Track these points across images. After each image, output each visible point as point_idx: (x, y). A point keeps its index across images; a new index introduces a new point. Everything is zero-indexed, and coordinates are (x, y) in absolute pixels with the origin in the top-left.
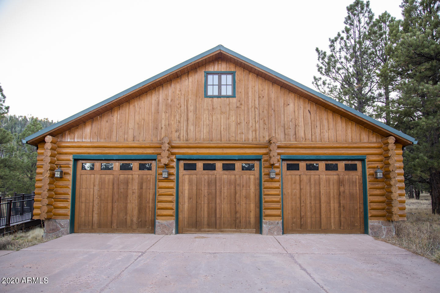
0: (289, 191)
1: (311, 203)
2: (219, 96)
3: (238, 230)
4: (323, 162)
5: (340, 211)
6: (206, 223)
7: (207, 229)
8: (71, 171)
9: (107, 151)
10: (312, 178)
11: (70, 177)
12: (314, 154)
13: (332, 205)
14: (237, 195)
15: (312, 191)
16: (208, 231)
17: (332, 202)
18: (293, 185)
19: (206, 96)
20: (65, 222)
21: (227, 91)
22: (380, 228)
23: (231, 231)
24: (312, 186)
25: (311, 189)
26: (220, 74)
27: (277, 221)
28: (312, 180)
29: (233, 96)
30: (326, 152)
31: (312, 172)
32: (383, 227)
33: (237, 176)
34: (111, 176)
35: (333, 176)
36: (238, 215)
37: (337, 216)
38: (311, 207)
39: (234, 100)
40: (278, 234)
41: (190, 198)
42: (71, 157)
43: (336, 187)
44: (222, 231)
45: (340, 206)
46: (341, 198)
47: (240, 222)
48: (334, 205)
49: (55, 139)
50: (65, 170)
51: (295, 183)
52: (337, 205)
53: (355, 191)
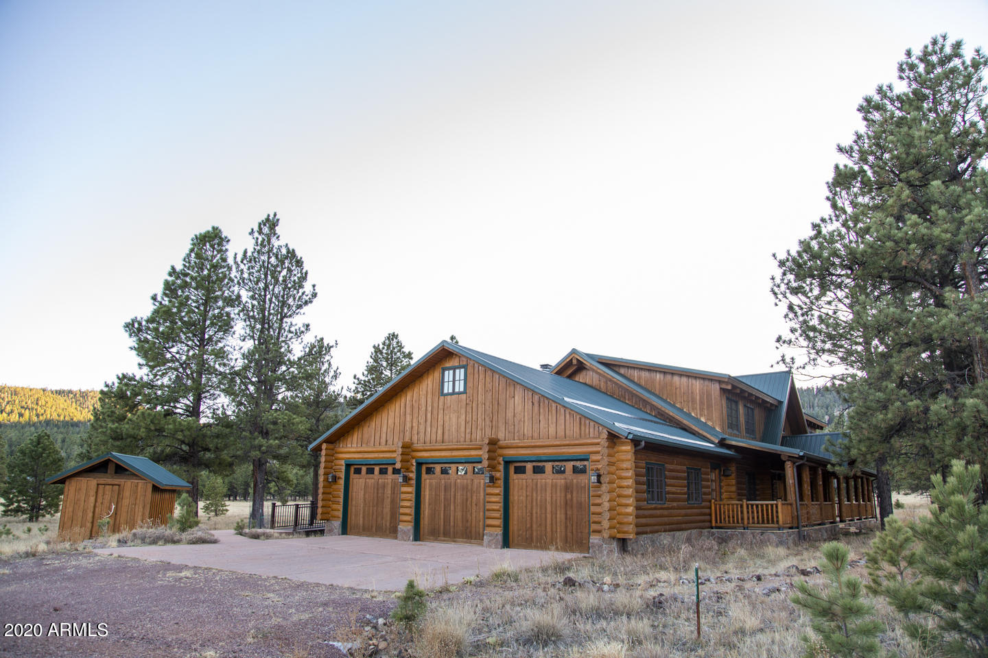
0: (516, 498)
1: (537, 513)
2: (454, 393)
3: (469, 541)
4: (550, 463)
5: (566, 523)
6: (442, 531)
7: (443, 538)
8: (343, 475)
9: (366, 455)
10: (539, 483)
11: (342, 482)
12: (535, 454)
13: (558, 516)
14: (468, 502)
15: (539, 498)
16: (444, 541)
17: (558, 512)
18: (520, 491)
19: (442, 394)
20: (337, 524)
21: (460, 387)
22: (600, 546)
23: (462, 542)
24: (539, 492)
25: (537, 496)
26: (454, 369)
27: (496, 533)
28: (539, 485)
29: (465, 392)
30: (559, 451)
31: (539, 476)
32: (604, 546)
33: (469, 481)
34: (373, 480)
35: (560, 480)
36: (469, 524)
37: (563, 530)
38: (537, 518)
39: (464, 396)
40: (496, 548)
41: (429, 504)
42: (343, 462)
43: (563, 495)
44: (454, 541)
45: (566, 519)
46: (568, 508)
47: (471, 532)
48: (560, 516)
49: (331, 446)
50: (338, 474)
51: (522, 489)
52: (563, 517)
53: (583, 499)
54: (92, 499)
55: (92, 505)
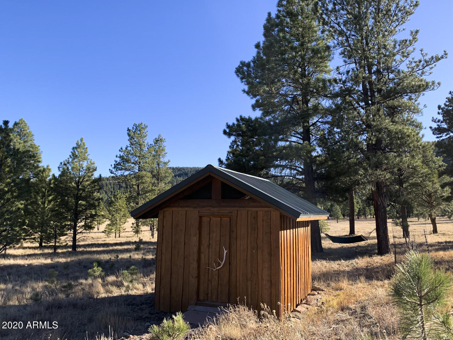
54: (195, 240)
55: (196, 249)
